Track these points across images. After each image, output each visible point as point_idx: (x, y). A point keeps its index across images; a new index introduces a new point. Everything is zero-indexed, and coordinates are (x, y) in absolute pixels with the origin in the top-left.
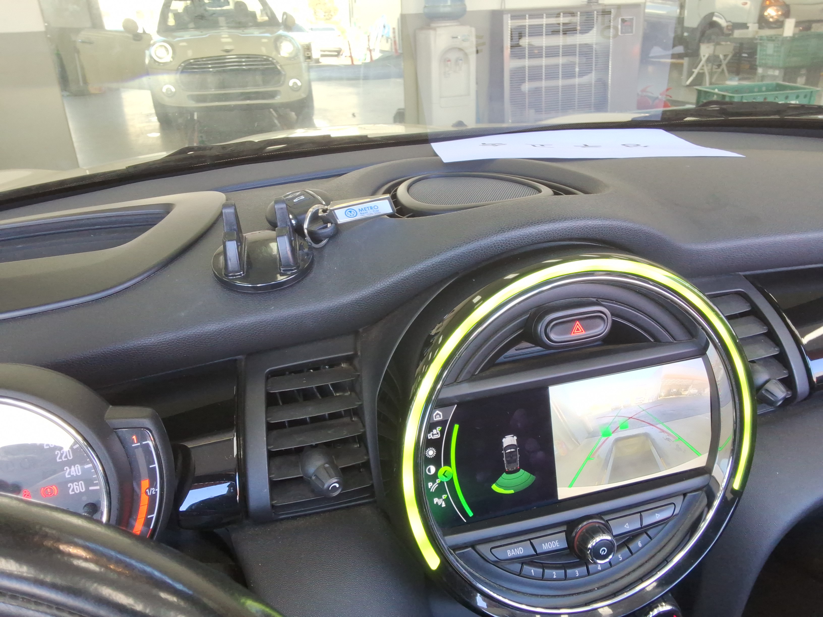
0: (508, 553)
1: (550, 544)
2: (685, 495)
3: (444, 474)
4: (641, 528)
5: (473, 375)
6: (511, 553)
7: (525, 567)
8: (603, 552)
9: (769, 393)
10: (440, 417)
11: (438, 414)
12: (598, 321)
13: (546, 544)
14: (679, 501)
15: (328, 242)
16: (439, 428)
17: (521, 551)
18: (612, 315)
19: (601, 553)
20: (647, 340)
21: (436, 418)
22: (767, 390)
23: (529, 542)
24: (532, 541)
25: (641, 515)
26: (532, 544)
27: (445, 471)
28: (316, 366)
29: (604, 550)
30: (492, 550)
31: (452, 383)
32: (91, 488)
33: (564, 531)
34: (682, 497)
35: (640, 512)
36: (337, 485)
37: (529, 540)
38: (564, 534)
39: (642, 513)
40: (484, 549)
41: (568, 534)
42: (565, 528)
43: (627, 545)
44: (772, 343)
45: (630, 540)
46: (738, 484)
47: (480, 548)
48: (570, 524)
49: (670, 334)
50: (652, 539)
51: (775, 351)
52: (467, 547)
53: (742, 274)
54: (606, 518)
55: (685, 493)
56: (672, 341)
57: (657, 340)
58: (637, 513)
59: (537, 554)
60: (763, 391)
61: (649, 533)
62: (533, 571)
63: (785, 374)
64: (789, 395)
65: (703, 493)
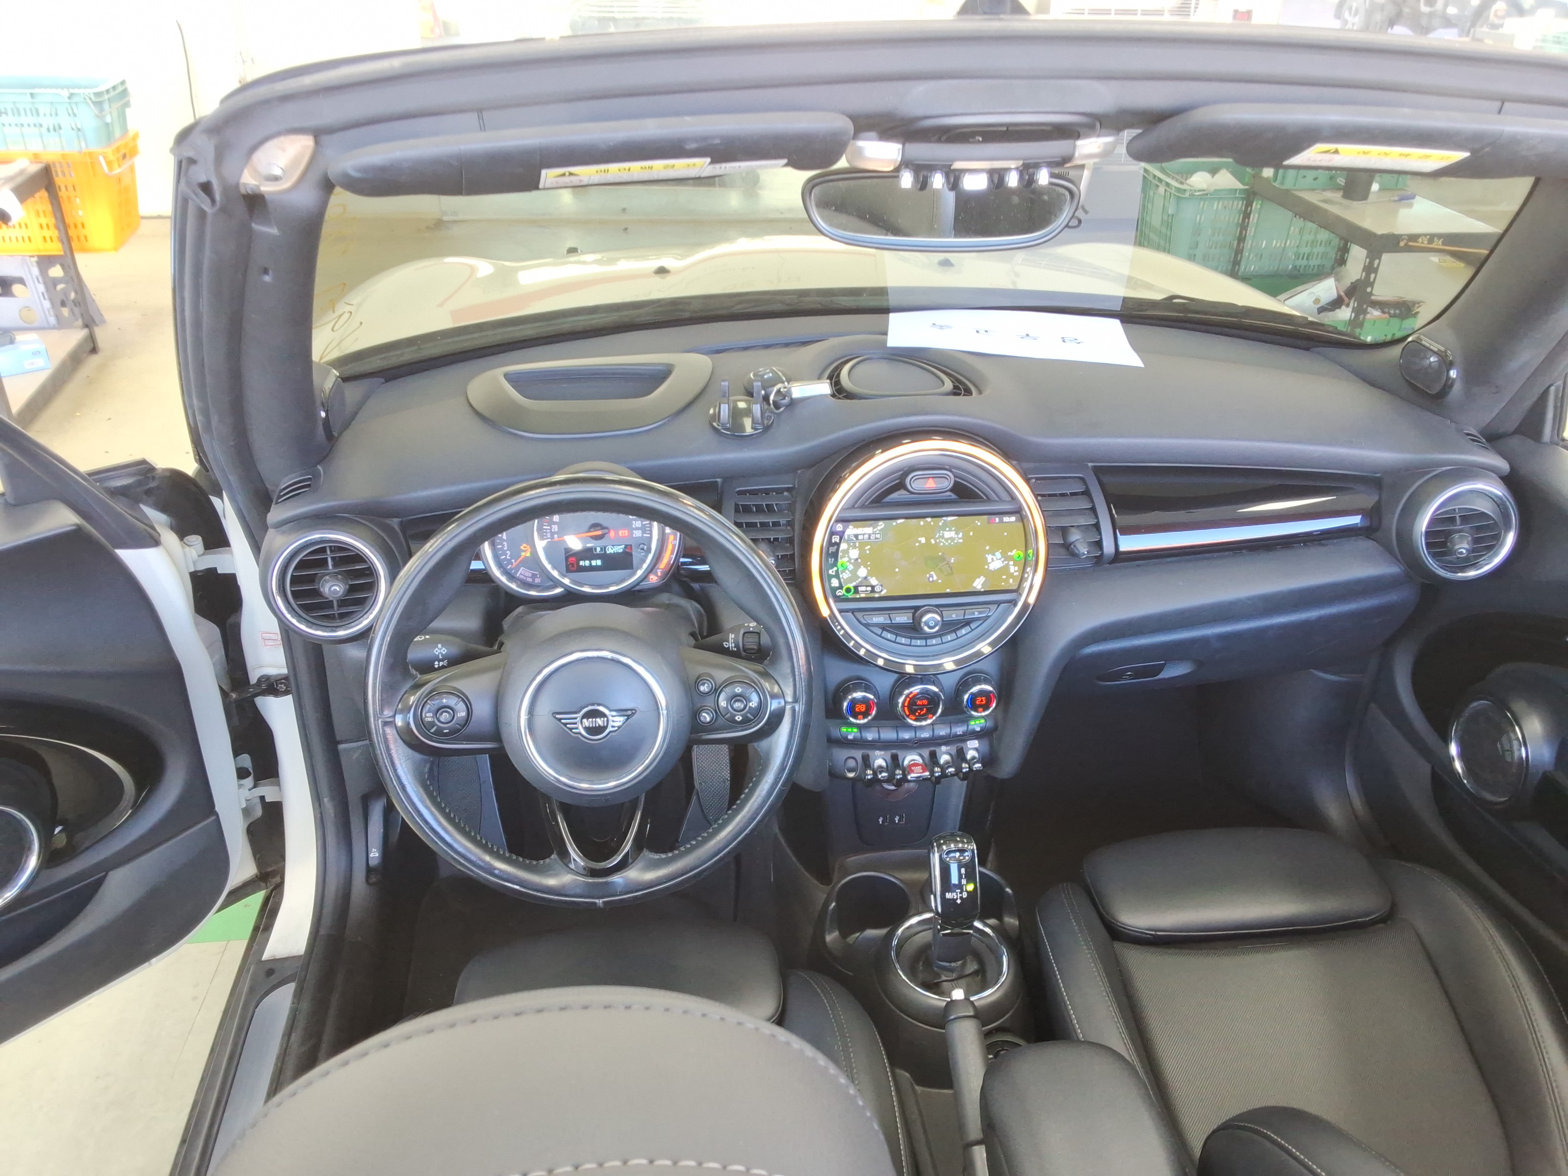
0: (872, 620)
1: (901, 620)
2: (999, 605)
4: (963, 619)
5: (866, 504)
6: (874, 620)
7: (886, 631)
9: (1076, 548)
12: (944, 479)
13: (898, 619)
14: (994, 607)
15: (785, 409)
17: (882, 620)
18: (955, 476)
20: (985, 499)
22: (1075, 546)
25: (965, 612)
26: (889, 616)
28: (767, 492)
30: (865, 617)
31: (848, 507)
32: (645, 535)
34: (996, 606)
35: (965, 609)
36: (773, 563)
37: (889, 614)
38: (911, 614)
40: (859, 615)
41: (914, 614)
42: (913, 611)
43: (955, 631)
44: (1093, 516)
45: (958, 629)
46: (1032, 600)
47: (857, 614)
48: (917, 608)
49: (998, 496)
50: (972, 630)
51: (1093, 522)
52: (848, 612)
53: (1090, 464)
54: (941, 609)
55: (998, 603)
56: (997, 499)
57: (988, 498)
58: (963, 610)
59: (892, 624)
60: (1072, 546)
61: (972, 625)
62: (890, 636)
63: (1096, 538)
64: (1097, 554)
65: (1012, 605)
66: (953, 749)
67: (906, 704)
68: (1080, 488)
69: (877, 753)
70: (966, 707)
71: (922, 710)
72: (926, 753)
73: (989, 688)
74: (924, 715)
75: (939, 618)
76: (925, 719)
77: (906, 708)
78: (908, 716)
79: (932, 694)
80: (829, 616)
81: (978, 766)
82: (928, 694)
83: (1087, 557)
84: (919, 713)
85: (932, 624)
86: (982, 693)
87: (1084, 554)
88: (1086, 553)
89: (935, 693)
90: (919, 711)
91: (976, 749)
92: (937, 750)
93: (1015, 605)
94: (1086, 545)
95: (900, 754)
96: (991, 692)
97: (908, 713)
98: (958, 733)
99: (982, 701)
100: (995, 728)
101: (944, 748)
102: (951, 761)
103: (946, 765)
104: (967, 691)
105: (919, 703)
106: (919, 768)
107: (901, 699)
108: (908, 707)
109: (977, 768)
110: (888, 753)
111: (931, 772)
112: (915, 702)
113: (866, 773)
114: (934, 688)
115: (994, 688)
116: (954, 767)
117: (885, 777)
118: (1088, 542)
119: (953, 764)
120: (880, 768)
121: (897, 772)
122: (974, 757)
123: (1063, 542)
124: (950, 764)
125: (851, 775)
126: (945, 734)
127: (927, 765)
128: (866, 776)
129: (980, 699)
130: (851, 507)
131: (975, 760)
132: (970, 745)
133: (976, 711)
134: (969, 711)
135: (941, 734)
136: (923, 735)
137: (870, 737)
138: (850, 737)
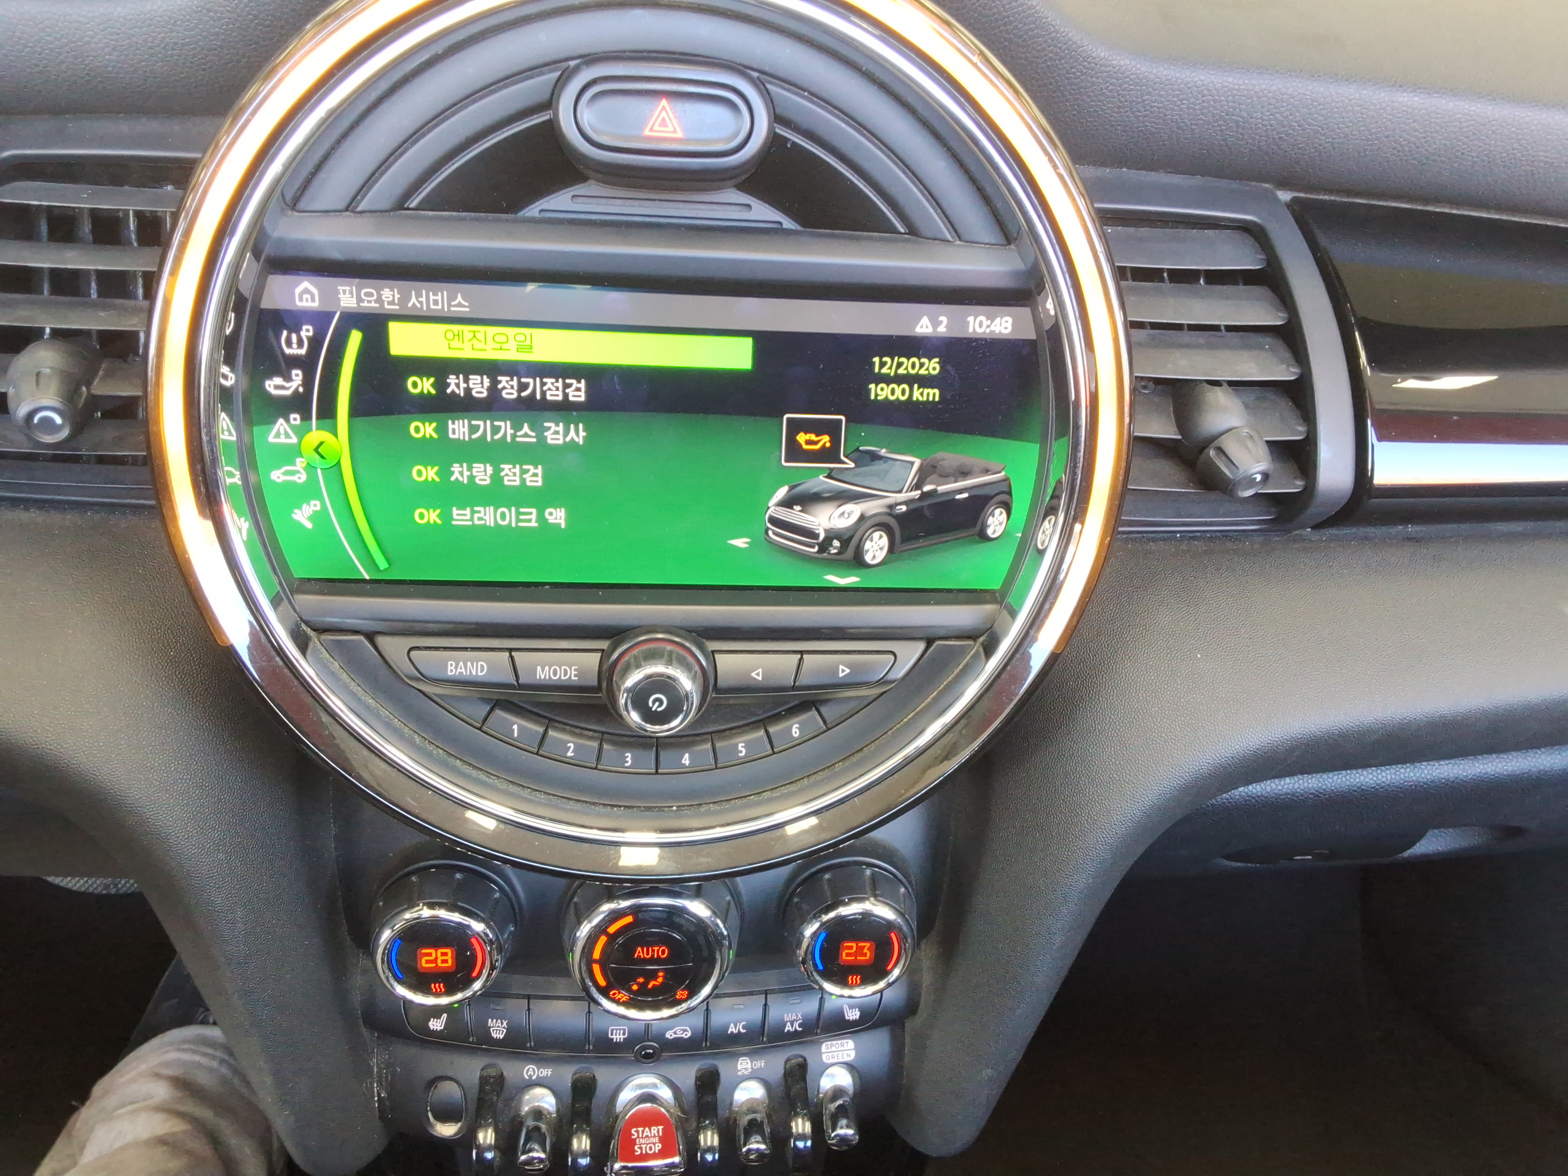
0: (449, 668)
1: (555, 674)
2: (930, 642)
3: (316, 450)
4: (794, 688)
5: (400, 205)
6: (456, 668)
7: (498, 712)
8: (657, 704)
9: (1224, 458)
10: (313, 300)
11: (307, 291)
12: (723, 112)
13: (547, 668)
14: (910, 652)
16: (307, 331)
17: (482, 671)
18: (771, 115)
19: (650, 704)
20: (891, 228)
21: (301, 300)
22: (1220, 450)
23: (507, 654)
24: (513, 653)
25: (801, 659)
26: (512, 657)
27: (321, 444)
29: (661, 702)
30: (413, 653)
31: (339, 211)
33: (602, 651)
34: (921, 646)
35: (802, 653)
36: (58, 420)
37: (510, 650)
38: (596, 657)
39: (805, 656)
40: (395, 647)
41: (605, 655)
42: (604, 644)
43: (764, 723)
44: (1288, 355)
45: (777, 718)
47: (383, 641)
48: (617, 635)
49: (949, 221)
50: (828, 727)
51: (1286, 373)
52: (356, 632)
53: (1285, 196)
54: (712, 646)
55: (930, 637)
56: (949, 238)
57: (913, 231)
58: (795, 652)
59: (521, 687)
60: (1212, 453)
61: (823, 710)
62: (517, 726)
63: (1296, 433)
64: (1295, 486)
65: (976, 647)
66: (772, 1064)
67: (597, 955)
68: (1247, 260)
69: (531, 1071)
70: (804, 962)
71: (653, 975)
72: (687, 1073)
73: (884, 912)
74: (656, 991)
75: (688, 683)
76: (656, 1006)
77: (596, 968)
78: (604, 992)
79: (692, 929)
80: (252, 648)
81: (846, 1130)
82: (678, 928)
83: (1257, 495)
84: (643, 986)
85: (658, 702)
86: (861, 924)
87: (1251, 482)
88: (1259, 477)
89: (700, 923)
90: (641, 980)
91: (850, 1067)
92: (724, 1068)
93: (989, 650)
94: (1263, 451)
95: (605, 1075)
96: (889, 925)
97: (602, 982)
98: (788, 1028)
99: (860, 949)
100: (911, 1007)
101: (744, 1065)
102: (762, 1109)
103: (744, 1120)
104: (816, 917)
105: (640, 952)
106: (657, 1130)
107: (585, 930)
108: (603, 962)
109: (843, 1139)
110: (567, 1074)
111: (692, 1147)
112: (628, 948)
113: (486, 1136)
114: (698, 908)
115: (902, 911)
116: (767, 1130)
117: (541, 1160)
118: (1267, 442)
119: (769, 1116)
120: (530, 1123)
121: (582, 1143)
122: (838, 1093)
123: (1180, 437)
124: (758, 1117)
125: (447, 1130)
126: (744, 1028)
127: (682, 1123)
128: (481, 1150)
129: (854, 945)
130: (342, 205)
131: (840, 1102)
132: (830, 1054)
133: (842, 982)
134: (818, 978)
135: (732, 1029)
136: (670, 1035)
137: (498, 1030)
138: (436, 1025)
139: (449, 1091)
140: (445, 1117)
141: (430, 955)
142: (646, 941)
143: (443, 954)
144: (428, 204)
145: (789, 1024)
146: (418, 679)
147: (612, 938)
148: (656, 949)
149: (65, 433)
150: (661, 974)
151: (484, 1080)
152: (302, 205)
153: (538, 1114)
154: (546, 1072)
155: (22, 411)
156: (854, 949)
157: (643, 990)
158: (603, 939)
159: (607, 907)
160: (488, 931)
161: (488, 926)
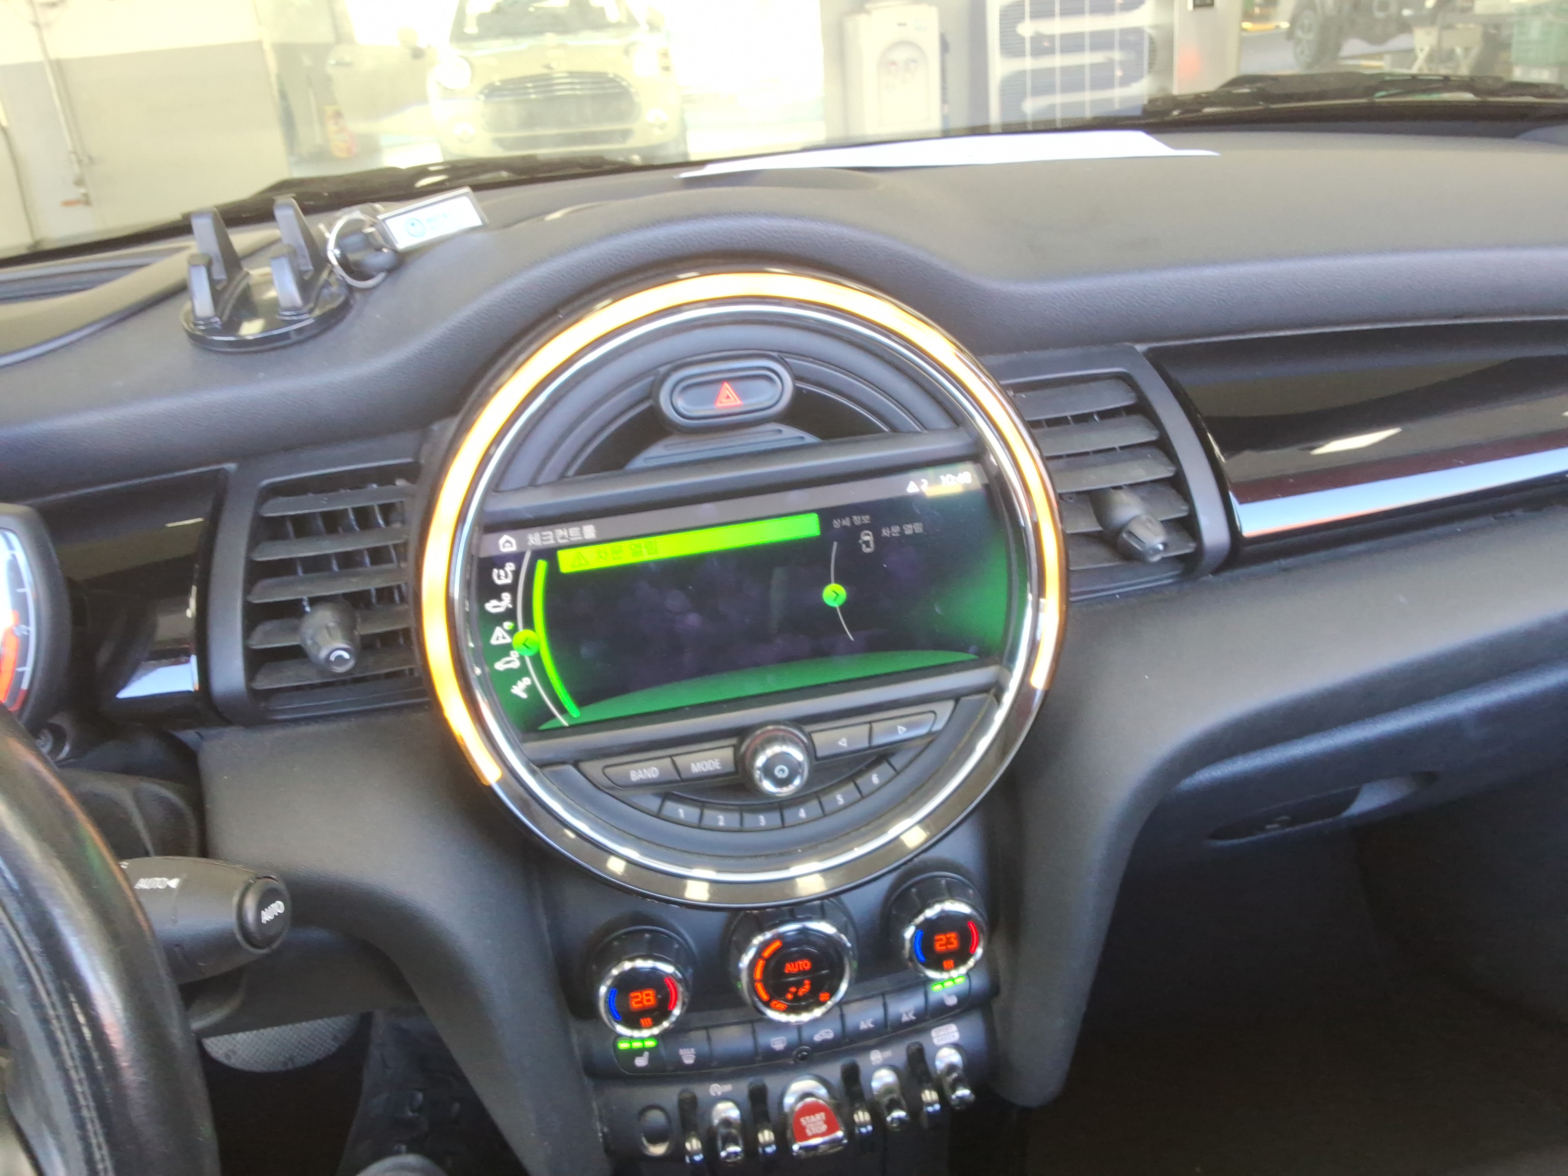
0: (632, 776)
1: (704, 766)
2: (957, 700)
3: (524, 644)
4: (870, 748)
5: (562, 476)
6: (637, 775)
7: (668, 803)
9: (1134, 538)
10: (512, 546)
11: (508, 541)
12: (763, 384)
13: (699, 764)
14: (945, 709)
15: (384, 280)
16: (510, 567)
17: (655, 774)
18: (796, 378)
19: (777, 774)
20: (879, 430)
21: (504, 547)
22: (1130, 533)
23: (670, 759)
24: (675, 759)
25: (871, 728)
26: (673, 762)
27: (526, 638)
29: (783, 770)
30: (606, 770)
31: (525, 487)
33: (734, 746)
34: (950, 704)
35: (870, 723)
36: (347, 656)
37: (670, 756)
38: (731, 750)
39: (873, 725)
40: (593, 768)
41: (736, 748)
42: (734, 741)
43: (852, 778)
44: (1165, 459)
45: (860, 773)
46: (1039, 680)
47: (586, 766)
48: (741, 733)
49: (916, 419)
50: (898, 773)
51: (1165, 472)
52: (563, 763)
53: (1140, 348)
54: (808, 728)
55: (956, 696)
56: (919, 430)
57: (894, 429)
58: (866, 723)
59: (683, 780)
60: (1125, 536)
61: (893, 761)
62: (682, 811)
63: (1181, 511)
64: (1189, 548)
65: (990, 697)
66: (898, 1053)
67: (758, 976)
68: (1125, 399)
69: (716, 1089)
70: (911, 959)
71: (799, 984)
72: (834, 1071)
73: (963, 908)
74: (805, 997)
75: (798, 755)
76: (808, 1008)
77: (759, 986)
78: (767, 1004)
79: (823, 943)
80: (502, 782)
81: (963, 1092)
82: (813, 944)
83: (1163, 559)
84: (795, 994)
85: (780, 772)
86: (946, 921)
87: (1157, 551)
88: (1161, 547)
89: (828, 937)
90: (793, 989)
91: (956, 1046)
92: (860, 1061)
93: (998, 698)
94: (1159, 529)
95: (772, 1083)
96: (966, 917)
97: (765, 997)
98: (905, 1019)
99: (948, 942)
100: (994, 990)
101: (876, 1056)
102: (897, 1089)
103: (886, 1100)
104: (910, 922)
105: (789, 968)
106: (820, 1116)
107: (745, 960)
108: (765, 980)
109: (961, 1099)
110: (743, 1087)
111: (850, 1126)
112: (780, 966)
113: (693, 1144)
114: (826, 928)
115: (973, 904)
116: (903, 1102)
117: (736, 1154)
118: (1162, 522)
119: (903, 1094)
120: (723, 1131)
121: (766, 1136)
122: (951, 1068)
123: (1100, 528)
124: (895, 1096)
125: (658, 1150)
126: (872, 1023)
127: (838, 1108)
128: (692, 1154)
129: (943, 937)
130: (526, 483)
131: (955, 1075)
132: (940, 1038)
133: (939, 967)
134: (921, 966)
135: (863, 1026)
136: (817, 1038)
137: (688, 1057)
138: (641, 1062)
139: (656, 1118)
140: (655, 1139)
141: (637, 997)
142: (791, 957)
143: (647, 995)
144: (581, 472)
145: (904, 1015)
146: (613, 788)
147: (768, 960)
148: (800, 963)
149: (351, 664)
150: (807, 982)
151: (681, 1102)
152: (501, 488)
153: (727, 1122)
154: (727, 1088)
155: (323, 654)
156: (944, 939)
157: (796, 998)
158: (761, 963)
159: (758, 940)
160: (677, 973)
161: (677, 969)
